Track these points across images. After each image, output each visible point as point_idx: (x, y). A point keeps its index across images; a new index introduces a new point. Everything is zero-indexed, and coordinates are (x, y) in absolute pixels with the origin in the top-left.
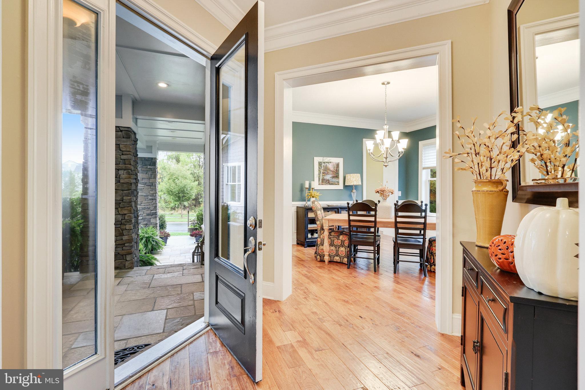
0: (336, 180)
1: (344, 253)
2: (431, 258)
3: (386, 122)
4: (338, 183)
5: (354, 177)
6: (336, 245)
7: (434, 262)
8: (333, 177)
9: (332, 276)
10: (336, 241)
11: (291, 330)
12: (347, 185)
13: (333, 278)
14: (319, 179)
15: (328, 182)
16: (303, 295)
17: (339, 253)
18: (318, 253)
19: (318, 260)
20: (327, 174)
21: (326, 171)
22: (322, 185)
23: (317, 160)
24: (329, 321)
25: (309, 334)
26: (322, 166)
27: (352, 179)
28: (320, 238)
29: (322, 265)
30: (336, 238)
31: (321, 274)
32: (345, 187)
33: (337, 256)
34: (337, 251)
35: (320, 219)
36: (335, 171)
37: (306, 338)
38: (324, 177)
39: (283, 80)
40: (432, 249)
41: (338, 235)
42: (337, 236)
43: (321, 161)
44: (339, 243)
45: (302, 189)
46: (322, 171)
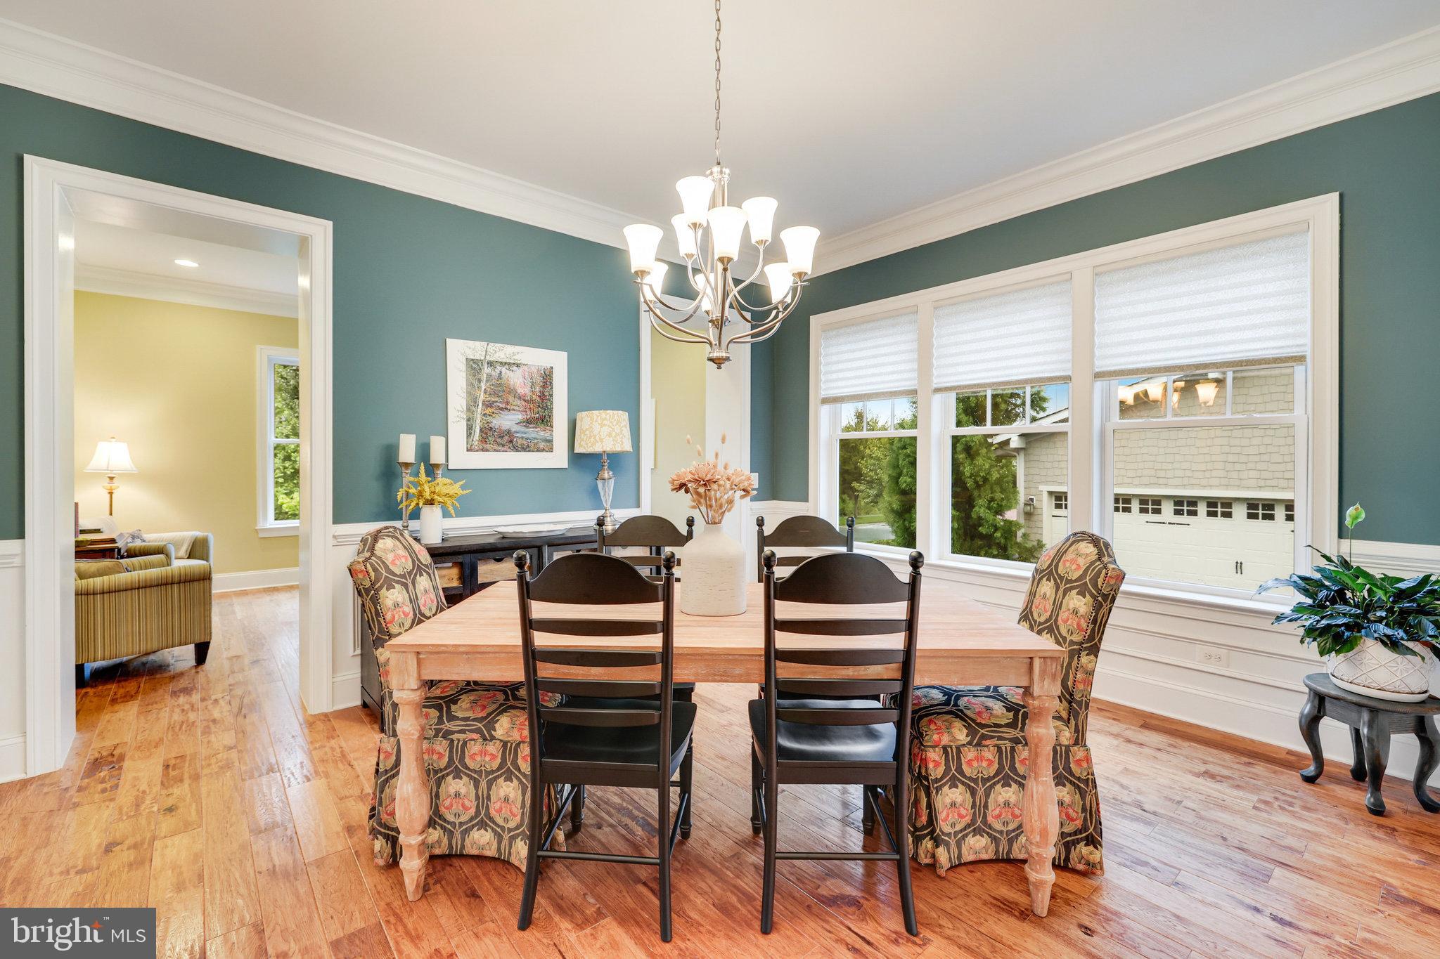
0: (542, 433)
1: (517, 809)
4: (548, 446)
5: (605, 422)
6: (475, 772)
7: (931, 822)
8: (528, 422)
10: (476, 747)
14: (470, 428)
15: (508, 441)
17: (493, 812)
20: (501, 409)
21: (500, 396)
22: (483, 450)
23: (459, 351)
26: (484, 377)
27: (596, 427)
30: (478, 731)
32: (578, 459)
33: (482, 825)
34: (483, 801)
36: (535, 397)
38: (489, 419)
42: (481, 720)
43: (479, 356)
44: (493, 757)
45: (390, 469)
46: (482, 397)
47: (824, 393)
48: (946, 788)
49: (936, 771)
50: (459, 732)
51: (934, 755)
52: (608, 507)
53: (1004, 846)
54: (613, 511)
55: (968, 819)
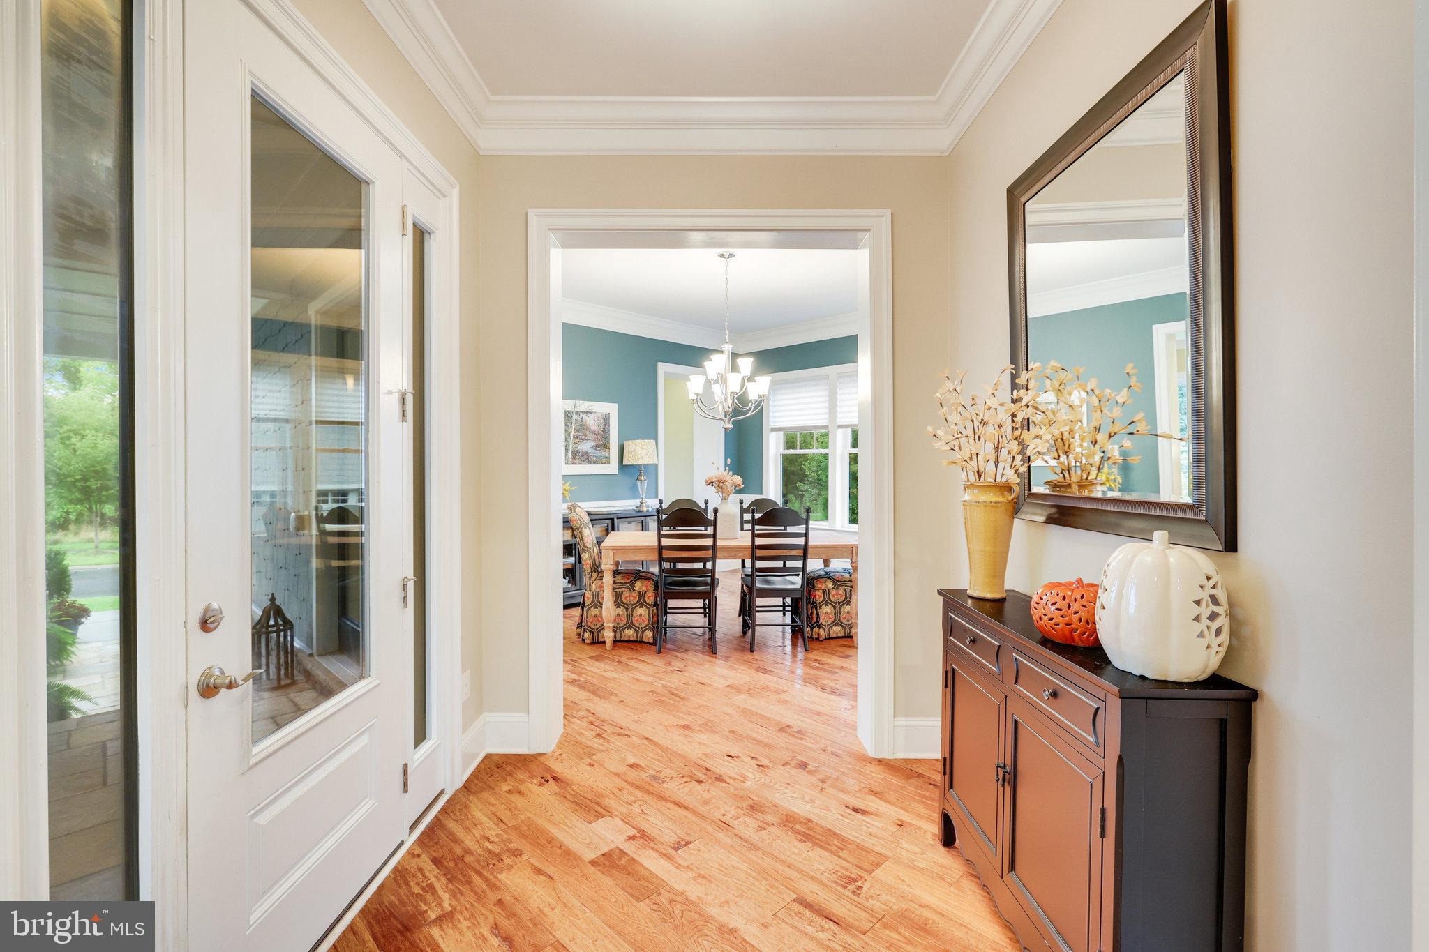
0: (604, 453)
1: (646, 618)
2: (812, 613)
3: (727, 337)
4: (607, 461)
5: (641, 446)
6: (627, 605)
7: (817, 621)
8: (597, 447)
9: (632, 676)
10: (627, 594)
11: (603, 816)
12: (629, 464)
13: (637, 680)
14: (567, 451)
15: (585, 458)
16: (592, 730)
17: (634, 621)
18: (587, 626)
19: (588, 641)
20: (583, 439)
21: (582, 429)
22: (573, 464)
24: (672, 778)
25: (645, 816)
26: (574, 422)
27: (637, 449)
28: (590, 591)
29: (599, 653)
30: (628, 587)
31: (606, 674)
32: (624, 468)
33: (630, 627)
34: (630, 617)
35: (589, 546)
36: (600, 432)
37: (644, 826)
38: (577, 445)
39: (549, 230)
40: (815, 596)
41: (631, 581)
42: (628, 583)
43: (571, 409)
44: (635, 598)
46: (573, 433)
47: (772, 425)
48: (823, 606)
49: (819, 600)
50: (619, 588)
51: (819, 593)
52: (644, 497)
53: (847, 631)
54: (646, 500)
55: (833, 619)
